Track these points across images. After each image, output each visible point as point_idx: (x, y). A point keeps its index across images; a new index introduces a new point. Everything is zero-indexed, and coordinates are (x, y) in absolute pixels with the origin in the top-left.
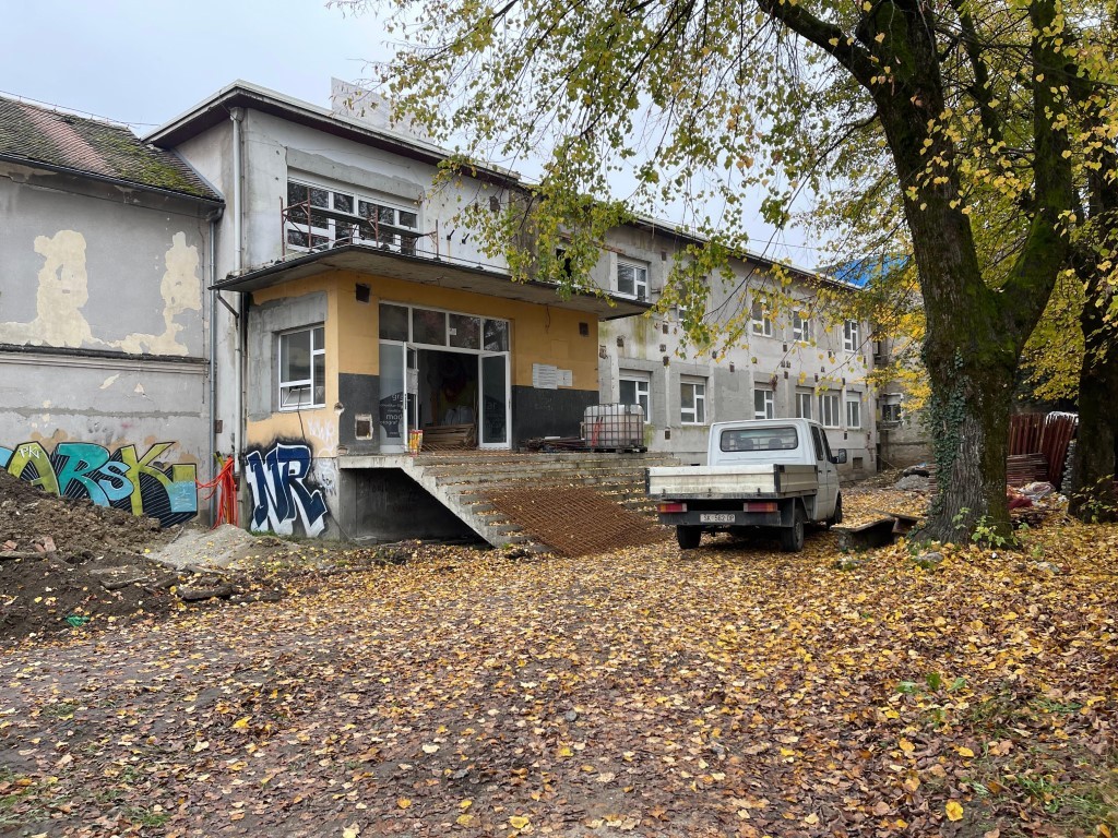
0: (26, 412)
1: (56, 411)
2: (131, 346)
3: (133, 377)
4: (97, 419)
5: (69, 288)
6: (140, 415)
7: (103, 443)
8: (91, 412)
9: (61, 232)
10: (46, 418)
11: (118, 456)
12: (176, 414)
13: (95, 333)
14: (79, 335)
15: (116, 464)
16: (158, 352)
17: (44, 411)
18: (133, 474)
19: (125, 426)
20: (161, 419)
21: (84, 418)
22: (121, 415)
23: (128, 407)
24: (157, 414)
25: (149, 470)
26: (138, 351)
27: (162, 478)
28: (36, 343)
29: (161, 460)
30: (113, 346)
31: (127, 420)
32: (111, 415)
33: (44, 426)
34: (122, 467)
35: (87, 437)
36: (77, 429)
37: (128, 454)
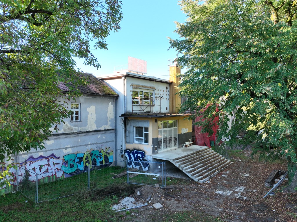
0: (86, 145)
1: (91, 144)
2: (103, 128)
3: (103, 135)
4: (97, 145)
5: (93, 118)
6: (104, 143)
7: (98, 150)
8: (96, 144)
9: (91, 106)
10: (89, 146)
11: (101, 152)
12: (110, 141)
13: (97, 127)
14: (94, 128)
15: (100, 154)
16: (107, 129)
17: (89, 145)
18: (103, 156)
19: (102, 146)
20: (107, 143)
21: (95, 145)
22: (101, 143)
23: (102, 141)
24: (107, 142)
25: (106, 154)
26: (104, 129)
27: (108, 155)
28: (88, 131)
29: (107, 152)
30: (100, 129)
31: (102, 144)
32: (99, 143)
33: (89, 148)
34: (101, 154)
35: (96, 149)
36: (94, 147)
37: (102, 151)
